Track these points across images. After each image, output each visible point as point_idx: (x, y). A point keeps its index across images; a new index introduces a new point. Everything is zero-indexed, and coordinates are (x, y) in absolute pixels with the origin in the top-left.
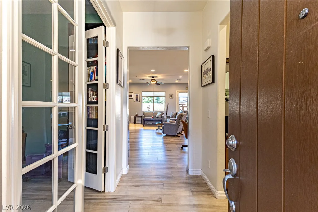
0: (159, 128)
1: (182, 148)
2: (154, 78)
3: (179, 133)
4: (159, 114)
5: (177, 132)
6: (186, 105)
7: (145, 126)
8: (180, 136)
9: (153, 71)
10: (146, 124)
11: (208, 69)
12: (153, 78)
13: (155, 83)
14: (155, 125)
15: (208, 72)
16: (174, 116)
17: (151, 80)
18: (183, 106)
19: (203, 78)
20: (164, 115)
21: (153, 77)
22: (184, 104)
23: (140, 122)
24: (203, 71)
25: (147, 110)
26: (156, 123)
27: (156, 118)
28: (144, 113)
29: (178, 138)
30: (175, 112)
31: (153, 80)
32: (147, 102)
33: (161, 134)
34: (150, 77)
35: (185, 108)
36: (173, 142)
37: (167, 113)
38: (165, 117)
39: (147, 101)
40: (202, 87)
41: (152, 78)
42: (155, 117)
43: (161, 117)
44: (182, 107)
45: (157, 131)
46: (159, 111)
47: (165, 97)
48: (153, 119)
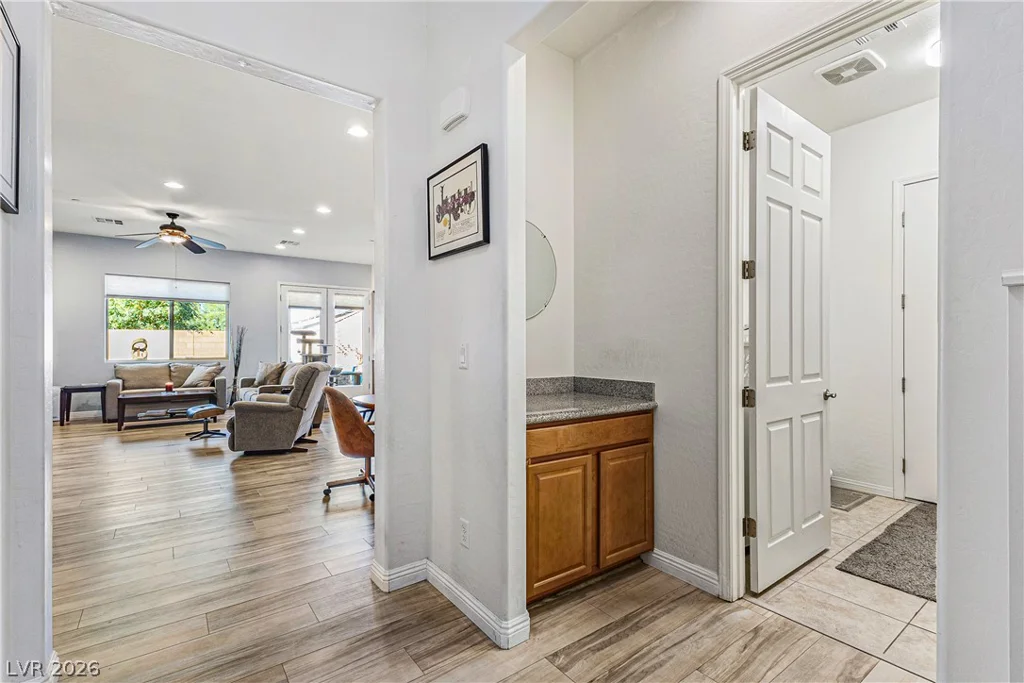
0: (206, 427)
1: (327, 493)
2: (178, 222)
3: (301, 440)
4: (198, 373)
5: (294, 437)
6: (317, 337)
7: (127, 428)
8: (306, 451)
9: (174, 185)
10: (135, 419)
11: (459, 193)
12: (171, 220)
13: (184, 240)
14: (187, 420)
15: (460, 205)
16: (274, 376)
17: (162, 228)
18: (308, 337)
19: (438, 227)
20: (227, 376)
21: (173, 216)
22: (312, 333)
23: (99, 413)
24: (437, 201)
25: (131, 356)
26: (192, 411)
27: (188, 391)
28: (117, 373)
29: (300, 458)
30: (276, 363)
31: (173, 226)
32: (130, 325)
33: (216, 452)
34: (158, 212)
35: (314, 346)
36: (283, 477)
37: (237, 368)
38: (229, 384)
39: (126, 319)
40: (430, 258)
41: (168, 221)
42: (179, 386)
43: (213, 385)
44: (305, 341)
45: (199, 443)
46: (200, 362)
47: (227, 303)
48: (170, 394)
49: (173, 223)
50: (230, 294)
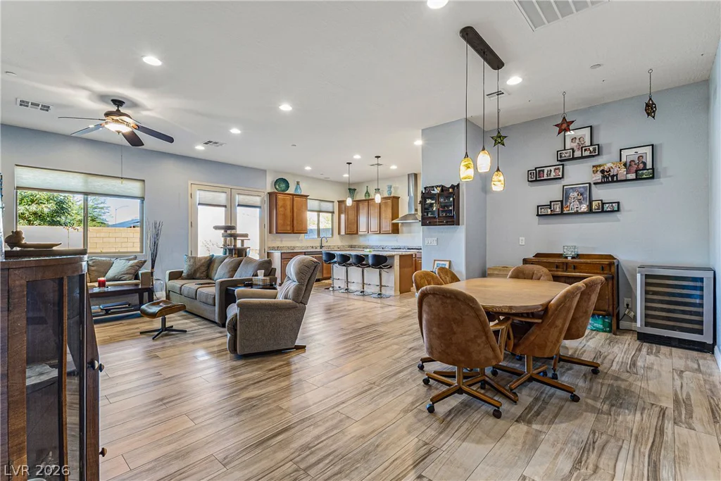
4: (118, 267)
12: (117, 107)
17: (107, 115)
21: (118, 103)
30: (202, 256)
31: (118, 113)
34: (102, 98)
37: (154, 261)
43: (136, 277)
44: (231, 235)
46: (118, 256)
47: (142, 199)
48: (103, 289)
49: (118, 110)
50: (144, 189)
